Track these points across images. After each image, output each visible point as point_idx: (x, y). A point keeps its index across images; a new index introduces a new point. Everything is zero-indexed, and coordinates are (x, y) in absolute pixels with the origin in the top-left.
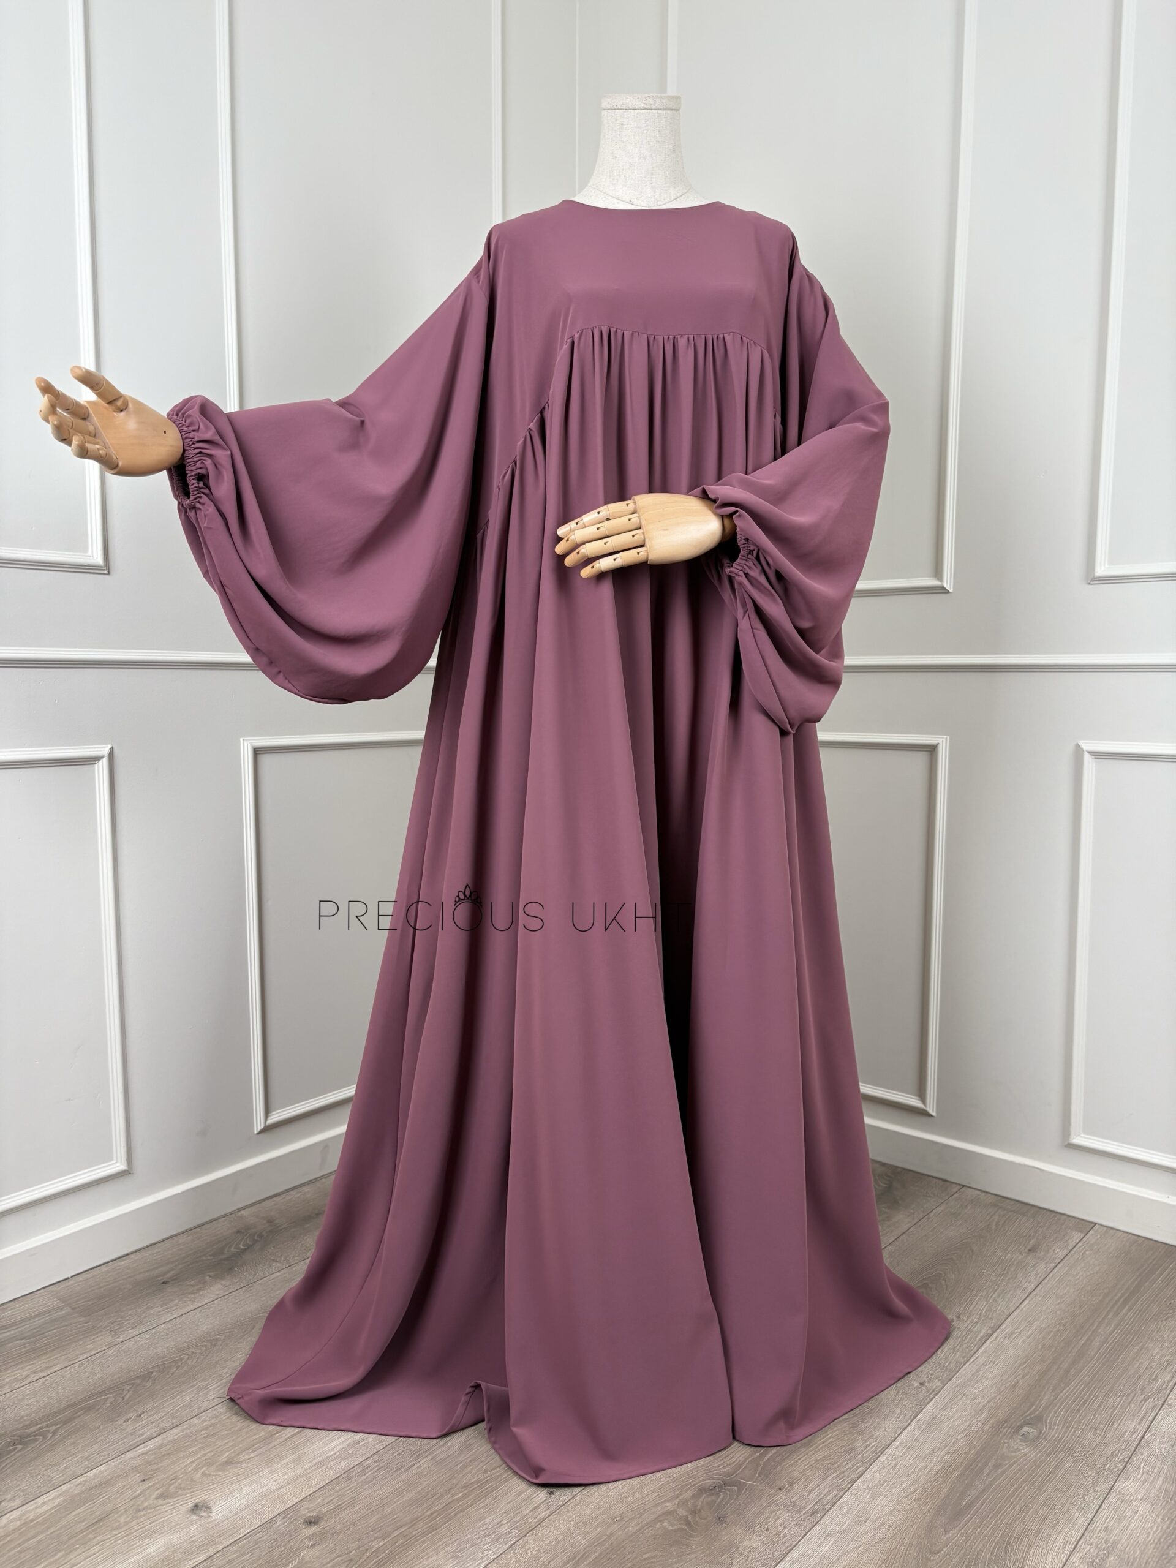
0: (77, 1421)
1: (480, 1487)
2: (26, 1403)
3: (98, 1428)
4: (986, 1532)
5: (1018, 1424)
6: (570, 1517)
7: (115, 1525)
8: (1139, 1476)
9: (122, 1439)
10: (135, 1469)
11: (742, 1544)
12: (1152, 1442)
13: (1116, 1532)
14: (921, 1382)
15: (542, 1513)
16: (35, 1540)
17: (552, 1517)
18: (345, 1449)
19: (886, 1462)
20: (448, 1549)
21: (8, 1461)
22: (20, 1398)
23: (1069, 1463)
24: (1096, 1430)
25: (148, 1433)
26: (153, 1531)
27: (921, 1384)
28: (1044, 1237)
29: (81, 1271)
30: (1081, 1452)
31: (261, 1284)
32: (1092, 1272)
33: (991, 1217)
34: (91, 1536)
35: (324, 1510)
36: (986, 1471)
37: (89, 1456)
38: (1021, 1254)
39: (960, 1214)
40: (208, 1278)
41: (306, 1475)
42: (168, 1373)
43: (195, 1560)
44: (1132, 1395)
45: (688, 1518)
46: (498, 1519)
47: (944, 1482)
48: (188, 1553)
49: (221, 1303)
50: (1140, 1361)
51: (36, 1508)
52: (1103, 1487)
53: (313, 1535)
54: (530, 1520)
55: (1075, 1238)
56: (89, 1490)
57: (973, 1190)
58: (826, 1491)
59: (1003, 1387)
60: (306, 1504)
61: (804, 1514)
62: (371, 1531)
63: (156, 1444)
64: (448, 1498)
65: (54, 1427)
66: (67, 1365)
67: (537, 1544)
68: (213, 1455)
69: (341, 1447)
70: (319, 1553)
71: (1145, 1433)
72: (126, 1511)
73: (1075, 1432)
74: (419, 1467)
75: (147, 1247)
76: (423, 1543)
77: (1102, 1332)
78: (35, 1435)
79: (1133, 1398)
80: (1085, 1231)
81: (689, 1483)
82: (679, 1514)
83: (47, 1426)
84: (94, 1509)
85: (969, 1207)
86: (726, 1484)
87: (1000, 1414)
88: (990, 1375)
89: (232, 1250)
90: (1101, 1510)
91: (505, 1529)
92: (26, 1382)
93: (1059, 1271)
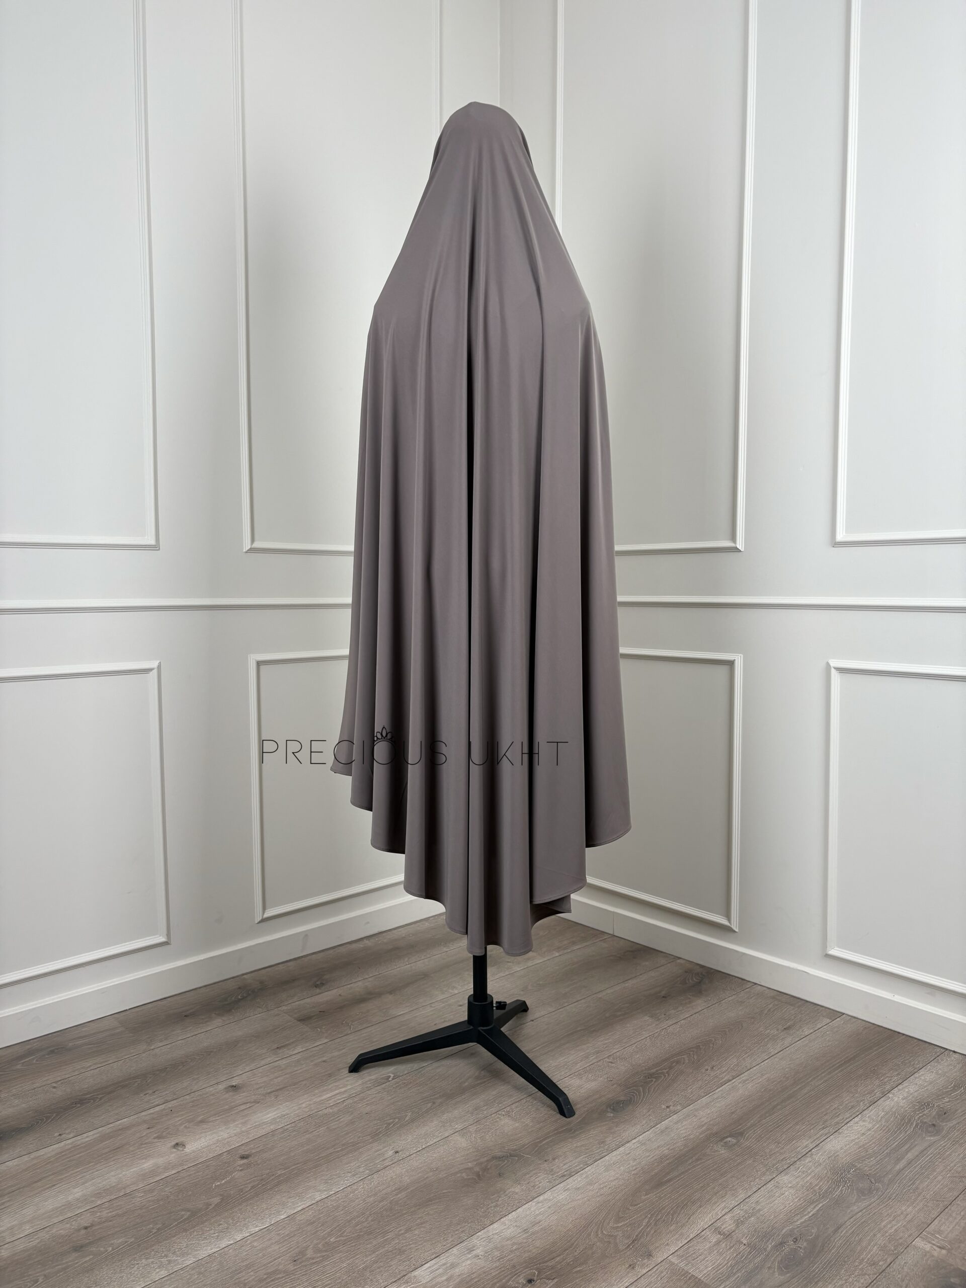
0: (115, 1093)
1: (353, 1146)
2: (87, 1081)
3: (128, 1097)
4: (673, 1197)
5: (725, 1136)
6: (404, 1166)
7: (127, 1151)
8: (796, 1174)
9: (140, 1104)
10: (145, 1122)
11: (511, 1190)
12: (815, 1155)
13: (762, 1204)
14: (668, 1104)
15: (387, 1163)
16: (78, 1156)
17: (393, 1165)
18: (276, 1118)
19: (623, 1151)
20: (323, 1178)
21: (70, 1113)
22: (84, 1078)
23: (750, 1162)
24: (779, 1143)
25: (157, 1102)
26: (149, 1156)
27: (667, 1107)
28: (800, 1021)
29: (135, 1006)
30: (762, 1156)
31: (246, 1021)
32: (824, 1045)
33: (767, 1006)
34: (111, 1156)
35: (253, 1151)
36: (690, 1161)
37: (118, 1113)
38: (778, 1030)
39: (745, 1002)
40: (214, 1015)
41: (247, 1132)
42: (176, 1069)
43: (169, 1173)
44: (816, 1124)
45: (479, 1172)
46: (359, 1164)
47: (658, 1165)
48: (166, 1169)
49: (218, 1030)
50: (833, 1103)
51: (82, 1139)
52: (767, 1178)
53: (243, 1164)
54: (379, 1166)
55: (822, 1023)
56: (114, 1132)
57: (762, 987)
58: (574, 1166)
59: (724, 1113)
60: (243, 1147)
61: (556, 1176)
62: (279, 1165)
63: (161, 1108)
64: (331, 1150)
65: (101, 1096)
66: (116, 1061)
67: (379, 1179)
68: (194, 1117)
69: (273, 1117)
71: (813, 1148)
72: (135, 1144)
73: (763, 1144)
74: (318, 1132)
75: (179, 994)
76: (309, 1173)
77: (813, 1085)
78: (89, 1100)
79: (816, 1126)
80: (833, 1018)
81: (486, 1154)
82: (475, 1170)
83: (98, 1095)
84: (115, 1142)
85: (753, 999)
86: (511, 1155)
87: (715, 1129)
88: (718, 1105)
89: (233, 999)
90: (759, 1190)
91: (361, 1170)
92: (89, 1069)
93: (801, 1043)
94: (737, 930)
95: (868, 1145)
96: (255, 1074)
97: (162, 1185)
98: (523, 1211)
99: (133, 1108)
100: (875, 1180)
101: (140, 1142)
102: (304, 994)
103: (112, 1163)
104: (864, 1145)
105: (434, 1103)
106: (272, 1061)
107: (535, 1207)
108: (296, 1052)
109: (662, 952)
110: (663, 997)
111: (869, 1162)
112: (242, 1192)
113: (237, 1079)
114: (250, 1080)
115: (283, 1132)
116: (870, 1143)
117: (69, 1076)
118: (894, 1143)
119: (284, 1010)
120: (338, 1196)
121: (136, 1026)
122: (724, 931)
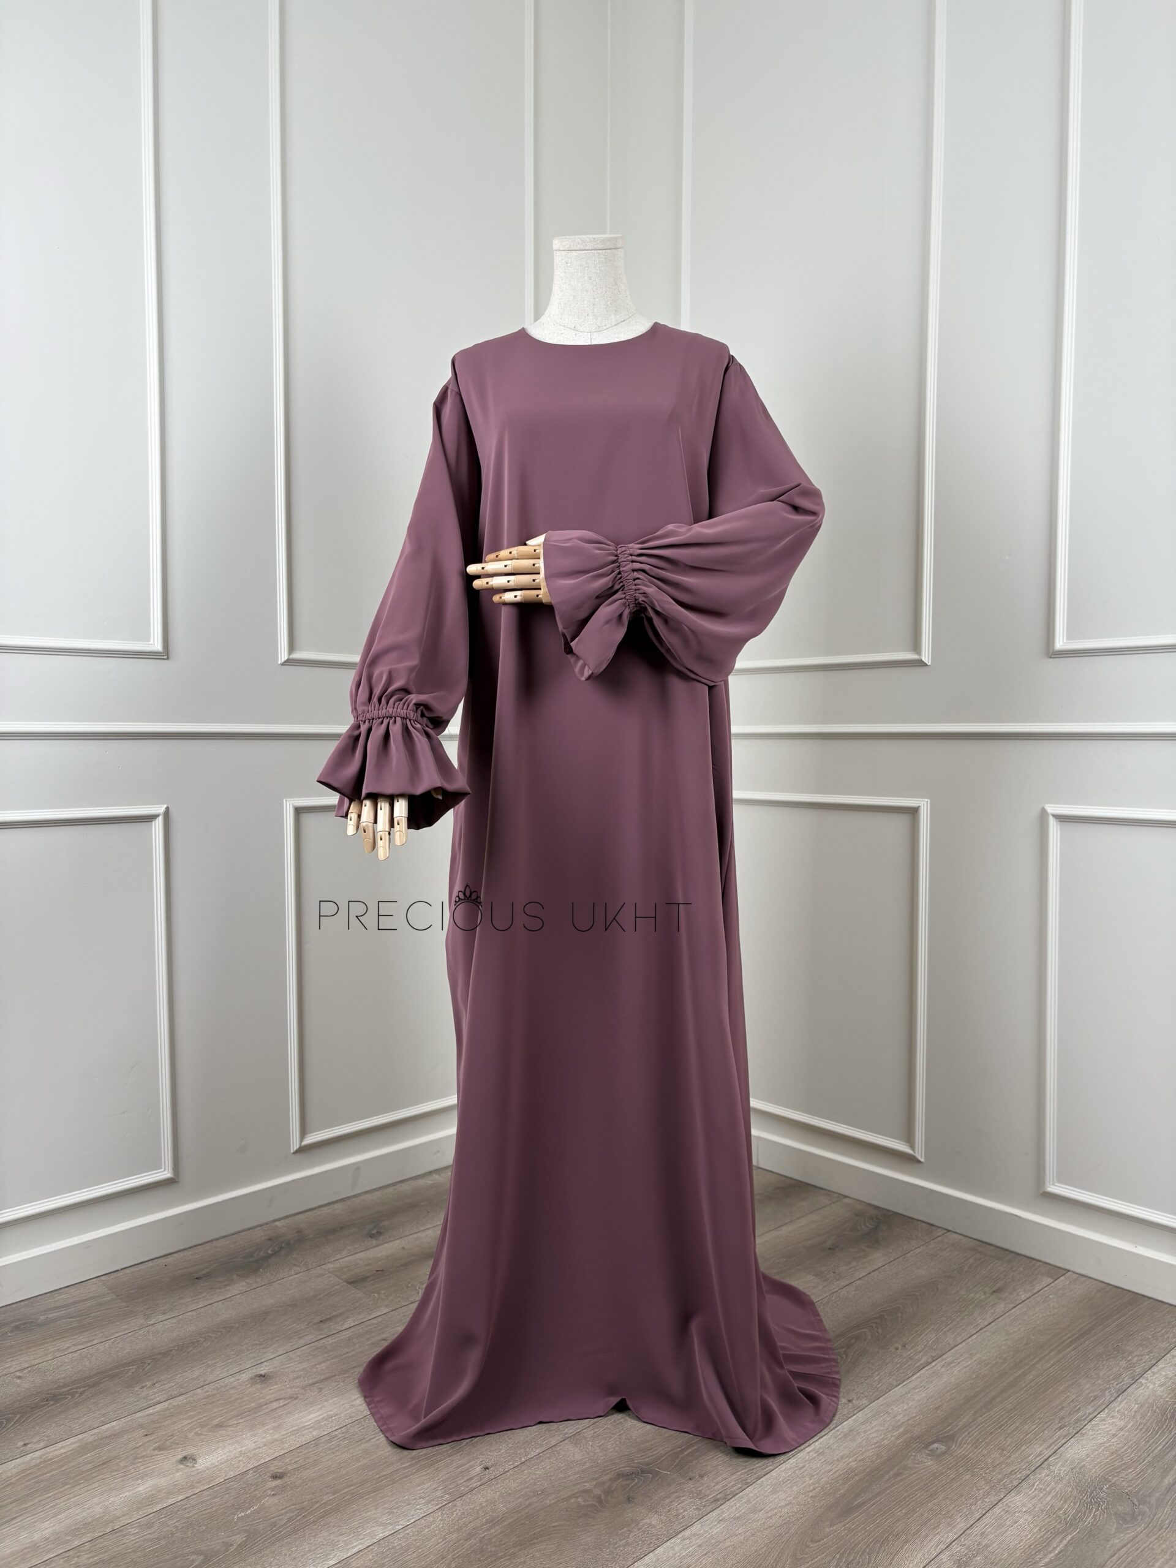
0: (101, 1386)
2: (63, 1368)
3: (119, 1391)
4: (868, 1528)
5: (930, 1441)
6: (498, 1488)
7: (115, 1468)
8: (1031, 1492)
9: (135, 1402)
10: (141, 1426)
11: (645, 1521)
12: (1054, 1465)
13: (991, 1536)
14: (851, 1398)
15: (474, 1484)
16: (49, 1474)
17: (482, 1487)
18: (319, 1421)
19: (795, 1464)
20: (386, 1505)
21: (40, 1413)
22: (59, 1364)
23: (968, 1477)
24: (1003, 1450)
25: (158, 1399)
26: (145, 1475)
27: (849, 1401)
28: (1013, 1280)
29: (129, 1265)
30: (982, 1468)
31: (280, 1284)
32: (1049, 1314)
33: (967, 1260)
34: (95, 1475)
35: (290, 1468)
36: (887, 1477)
37: (104, 1415)
38: (985, 1293)
39: (936, 1255)
40: (235, 1276)
41: (281, 1439)
42: (185, 1352)
43: (173, 1499)
44: (1049, 1423)
45: (600, 1496)
46: (436, 1486)
47: (843, 1484)
48: (169, 1494)
49: (243, 1297)
50: (1068, 1394)
51: (55, 1450)
52: (993, 1499)
53: (275, 1487)
54: (463, 1488)
55: (1043, 1283)
56: (101, 1439)
57: (957, 1235)
58: (731, 1484)
59: (926, 1409)
60: (276, 1463)
61: (706, 1501)
62: (326, 1487)
63: (163, 1407)
65: (82, 1389)
66: (104, 1340)
67: (463, 1507)
68: (209, 1419)
69: (316, 1419)
70: (276, 1501)
71: (1050, 1457)
72: (127, 1457)
73: (982, 1451)
75: (190, 1248)
76: (367, 1499)
77: (1040, 1368)
78: (65, 1395)
79: (1050, 1425)
80: (1056, 1277)
81: (610, 1469)
82: (595, 1493)
83: (76, 1388)
84: (101, 1454)
85: (948, 1250)
86: (643, 1472)
87: (916, 1431)
88: (917, 1397)
89: (262, 1254)
90: (984, 1517)
91: (439, 1493)
92: (66, 1353)
93: (1017, 1311)
94: (922, 1160)
95: (1123, 1450)
96: (292, 1359)
97: (165, 1517)
98: (664, 1552)
99: (126, 1406)
100: (1138, 1501)
101: (135, 1455)
102: (357, 1246)
103: (96, 1485)
104: (1116, 1451)
106: (315, 1339)
107: (681, 1546)
108: (346, 1326)
109: (822, 1189)
110: (829, 1249)
111: (1127, 1475)
112: (275, 1526)
113: (266, 1366)
114: (282, 1367)
115: (330, 1441)
116: (1125, 1448)
117: (42, 1361)
118: (1156, 1448)
119: (329, 1269)
120: (407, 1532)
121: (133, 1291)
122: (907, 1160)
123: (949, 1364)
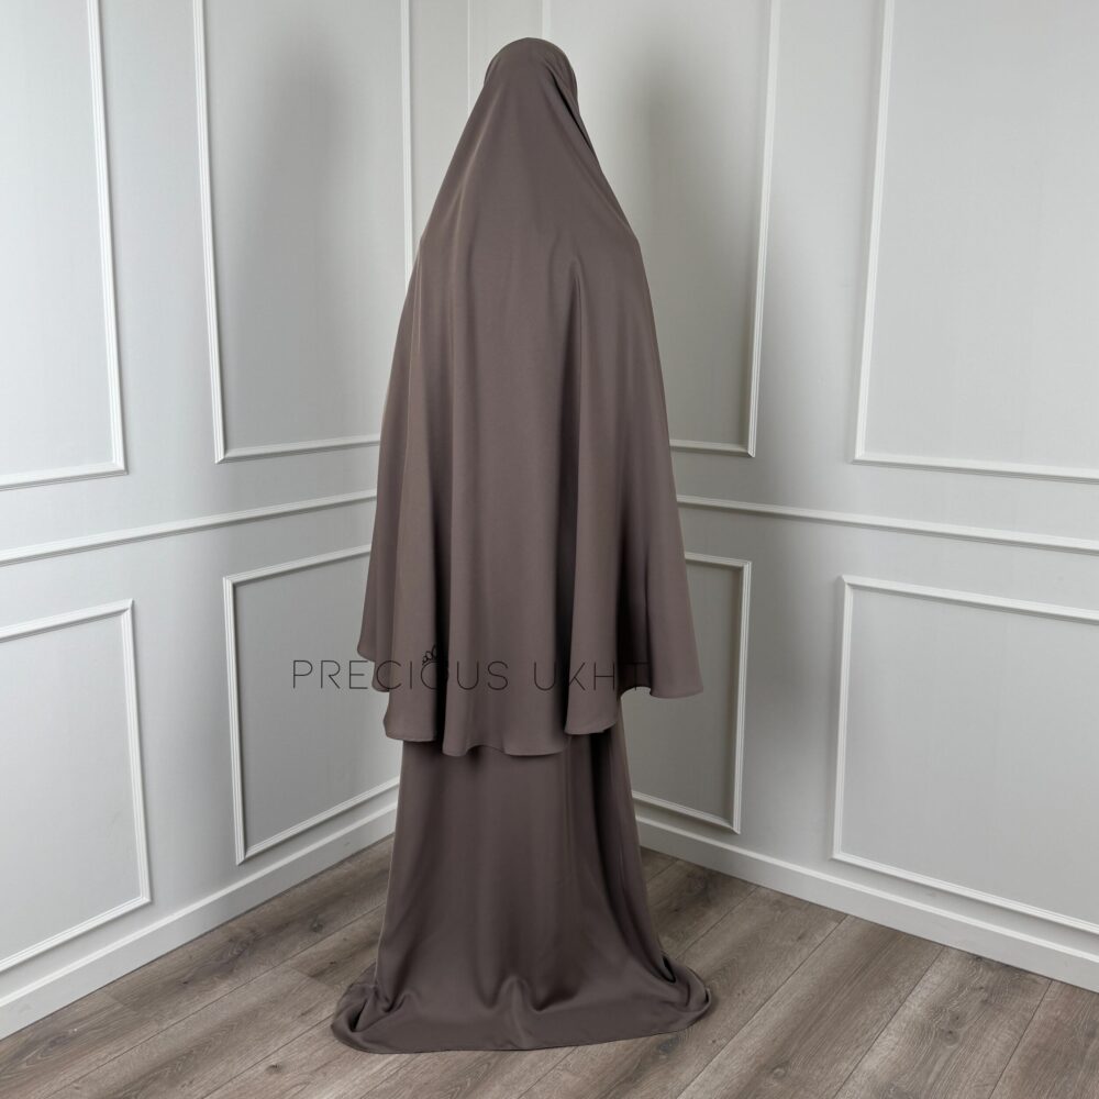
2: (111, 1075)
3: (165, 1091)
5: (773, 1067)
12: (857, 1076)
14: (713, 1038)
22: (105, 1073)
23: (803, 1092)
24: (822, 1069)
28: (810, 927)
29: (123, 975)
30: (811, 1085)
31: (256, 982)
32: (838, 953)
33: (777, 912)
38: (792, 940)
39: (753, 910)
40: (216, 979)
42: (204, 1051)
44: (850, 1044)
49: (230, 997)
50: (859, 1019)
55: (831, 927)
57: (766, 890)
59: (767, 1042)
66: (132, 1048)
71: (853, 1070)
73: (809, 1071)
77: (838, 999)
80: (839, 921)
85: (761, 904)
87: (763, 1060)
88: (759, 1033)
89: (229, 955)
92: (105, 1061)
93: (817, 953)
94: (739, 832)
95: (900, 1060)
96: (292, 1050)
102: (306, 941)
104: (896, 1061)
105: (489, 1064)
106: (304, 1031)
108: (325, 1016)
109: (660, 854)
110: (676, 910)
111: (904, 1079)
113: (274, 1058)
114: (288, 1057)
116: (901, 1058)
117: (87, 1072)
118: (921, 1055)
119: (291, 965)
121: (135, 1000)
122: (725, 832)
123: (775, 1005)
